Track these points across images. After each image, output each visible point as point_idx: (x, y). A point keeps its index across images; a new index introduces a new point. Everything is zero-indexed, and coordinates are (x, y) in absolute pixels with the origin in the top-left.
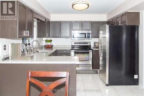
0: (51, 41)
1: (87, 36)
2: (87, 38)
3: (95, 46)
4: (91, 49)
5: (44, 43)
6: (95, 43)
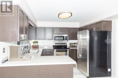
0: (37, 42)
1: (65, 38)
2: (65, 40)
3: (71, 46)
4: (67, 48)
5: (32, 44)
6: (71, 44)
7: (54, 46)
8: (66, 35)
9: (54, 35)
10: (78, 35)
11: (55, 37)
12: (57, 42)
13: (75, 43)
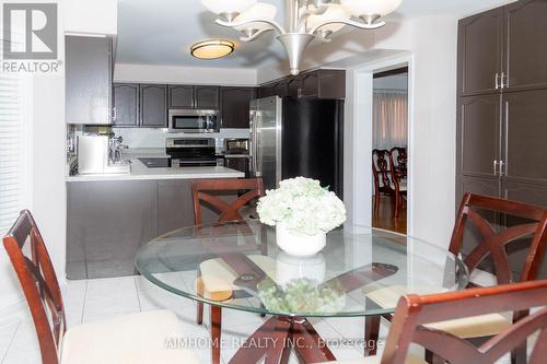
1: (208, 122)
2: (210, 128)
3: (228, 149)
4: (216, 155)
6: (227, 142)
7: (169, 151)
8: (211, 112)
9: (172, 112)
10: (251, 112)
11: (175, 117)
12: (181, 135)
13: (242, 140)
